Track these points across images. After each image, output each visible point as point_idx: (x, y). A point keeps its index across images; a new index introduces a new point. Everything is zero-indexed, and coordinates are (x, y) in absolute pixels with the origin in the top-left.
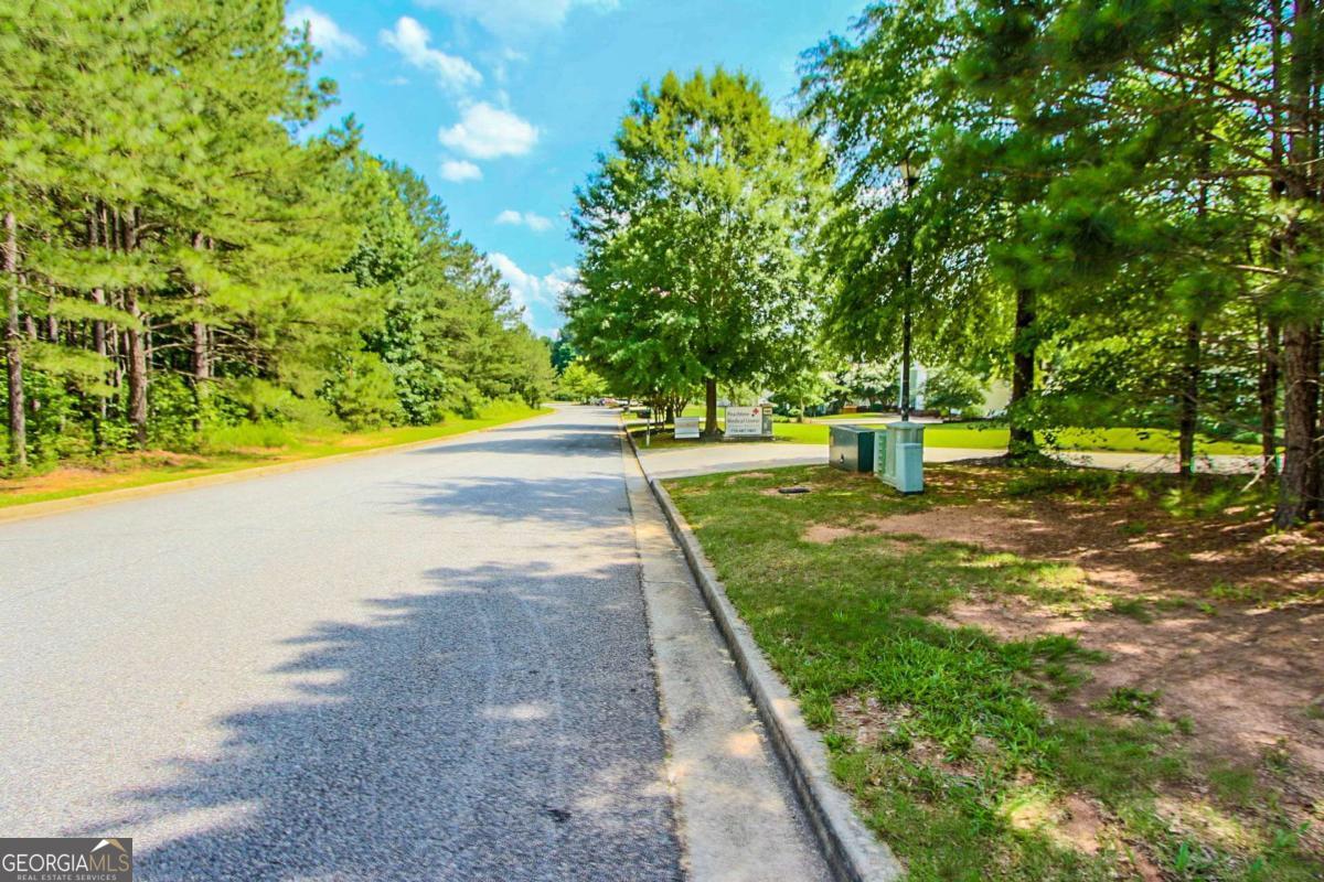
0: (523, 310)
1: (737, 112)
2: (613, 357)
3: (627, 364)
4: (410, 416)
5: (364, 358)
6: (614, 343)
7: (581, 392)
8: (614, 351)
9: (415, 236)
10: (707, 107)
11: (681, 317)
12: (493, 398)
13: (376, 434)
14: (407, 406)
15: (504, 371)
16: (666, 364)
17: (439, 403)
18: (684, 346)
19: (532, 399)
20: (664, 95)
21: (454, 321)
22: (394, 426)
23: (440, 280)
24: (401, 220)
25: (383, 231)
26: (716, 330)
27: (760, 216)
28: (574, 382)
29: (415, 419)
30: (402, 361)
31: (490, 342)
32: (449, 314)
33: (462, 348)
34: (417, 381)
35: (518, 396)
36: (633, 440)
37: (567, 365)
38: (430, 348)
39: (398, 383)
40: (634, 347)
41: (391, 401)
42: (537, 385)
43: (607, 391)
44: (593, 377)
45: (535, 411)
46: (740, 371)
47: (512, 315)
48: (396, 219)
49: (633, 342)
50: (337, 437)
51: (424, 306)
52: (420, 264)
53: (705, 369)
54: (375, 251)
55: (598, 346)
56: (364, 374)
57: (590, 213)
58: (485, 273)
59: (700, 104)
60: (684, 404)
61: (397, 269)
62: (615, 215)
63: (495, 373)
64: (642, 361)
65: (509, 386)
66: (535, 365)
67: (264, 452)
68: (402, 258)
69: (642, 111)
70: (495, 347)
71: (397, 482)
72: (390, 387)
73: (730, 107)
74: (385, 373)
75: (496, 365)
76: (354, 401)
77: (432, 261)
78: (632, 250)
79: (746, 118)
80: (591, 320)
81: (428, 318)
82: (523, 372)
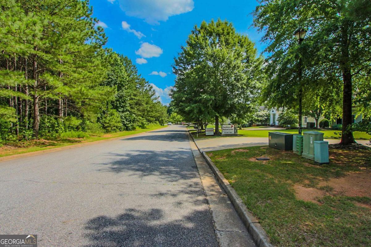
0: (159, 97)
1: (226, 31)
2: (186, 109)
3: (191, 111)
4: (125, 128)
5: (112, 111)
6: (186, 105)
7: (175, 121)
8: (187, 107)
9: (128, 75)
10: (216, 31)
11: (208, 96)
12: (150, 123)
13: (115, 133)
14: (124, 125)
15: (153, 115)
16: (203, 111)
17: (134, 124)
18: (209, 105)
19: (162, 123)
20: (202, 28)
21: (139, 100)
22: (121, 131)
23: (135, 88)
24: (123, 71)
25: (118, 74)
26: (219, 101)
27: (234, 63)
28: (173, 118)
29: (127, 129)
30: (123, 112)
31: (149, 106)
32: (137, 98)
33: (141, 108)
34: (128, 117)
35: (157, 122)
36: (192, 135)
37: (171, 113)
38: (132, 108)
39: (122, 118)
40: (193, 106)
41: (119, 123)
42: (163, 119)
43: (183, 120)
44: (179, 116)
45: (162, 126)
46: (227, 113)
47: (156, 99)
48: (122, 71)
49: (193, 104)
50: (102, 134)
51: (130, 95)
52: (129, 84)
53: (216, 113)
54: (116, 80)
55: (182, 106)
56: (111, 115)
57: (179, 65)
58: (148, 87)
59: (213, 29)
60: (207, 124)
61: (122, 85)
62: (186, 66)
63: (151, 115)
64: (195, 110)
65: (155, 119)
66: (162, 113)
67: (78, 139)
68: (124, 82)
69: (195, 33)
70: (150, 108)
71: (109, 153)
72: (119, 119)
73: (223, 30)
74: (118, 115)
75: (151, 113)
76: (108, 123)
77: (133, 83)
78: (192, 75)
79: (228, 34)
80: (179, 98)
81: (132, 99)
82: (159, 115)
